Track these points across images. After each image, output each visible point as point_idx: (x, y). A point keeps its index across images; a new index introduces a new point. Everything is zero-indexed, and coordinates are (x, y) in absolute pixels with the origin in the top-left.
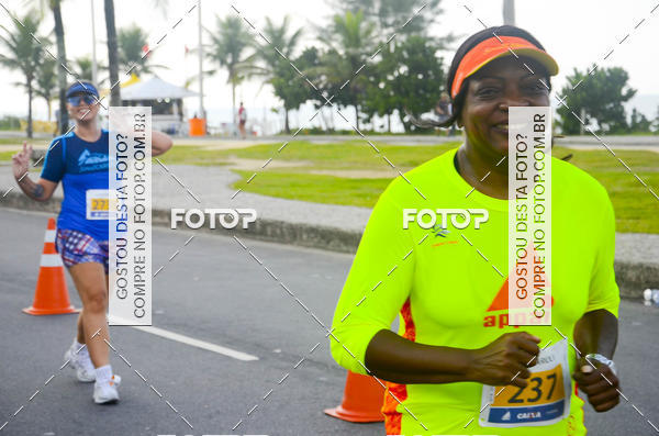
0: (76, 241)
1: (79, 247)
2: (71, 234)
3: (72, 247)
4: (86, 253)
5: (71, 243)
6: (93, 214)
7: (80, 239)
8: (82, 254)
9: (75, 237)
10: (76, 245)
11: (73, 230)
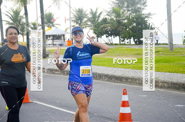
0: (76, 86)
1: (78, 88)
2: (74, 83)
3: (75, 88)
4: (80, 90)
5: (75, 87)
6: (82, 75)
7: (78, 85)
8: (78, 91)
9: (76, 84)
10: (76, 87)
11: (75, 82)
